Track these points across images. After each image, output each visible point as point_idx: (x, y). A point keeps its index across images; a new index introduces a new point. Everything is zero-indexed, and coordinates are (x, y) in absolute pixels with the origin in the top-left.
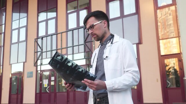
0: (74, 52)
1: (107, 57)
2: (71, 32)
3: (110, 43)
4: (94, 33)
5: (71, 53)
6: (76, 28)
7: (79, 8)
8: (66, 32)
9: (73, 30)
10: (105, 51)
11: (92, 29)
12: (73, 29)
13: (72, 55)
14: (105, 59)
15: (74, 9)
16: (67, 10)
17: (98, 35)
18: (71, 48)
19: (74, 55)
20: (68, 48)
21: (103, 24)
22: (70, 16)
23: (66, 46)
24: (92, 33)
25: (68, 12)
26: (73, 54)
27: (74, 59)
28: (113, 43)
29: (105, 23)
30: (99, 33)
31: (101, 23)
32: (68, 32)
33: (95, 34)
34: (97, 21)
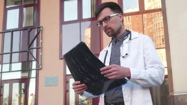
0: (13, 61)
1: (127, 54)
2: (10, 33)
3: (128, 39)
4: (108, 26)
5: (9, 61)
6: (17, 29)
7: (23, 4)
8: (2, 33)
9: (13, 32)
10: (121, 48)
11: (106, 22)
12: (13, 30)
13: (9, 65)
14: (123, 57)
15: (15, 5)
16: (5, 4)
17: (113, 29)
18: (9, 55)
19: (13, 65)
20: (4, 55)
21: (119, 18)
22: (9, 12)
23: (1, 52)
24: (106, 26)
25: (7, 7)
26: (11, 63)
27: (12, 70)
28: (132, 39)
29: (120, 17)
30: (115, 27)
31: (117, 15)
32: (5, 33)
33: (110, 28)
34: (113, 13)
